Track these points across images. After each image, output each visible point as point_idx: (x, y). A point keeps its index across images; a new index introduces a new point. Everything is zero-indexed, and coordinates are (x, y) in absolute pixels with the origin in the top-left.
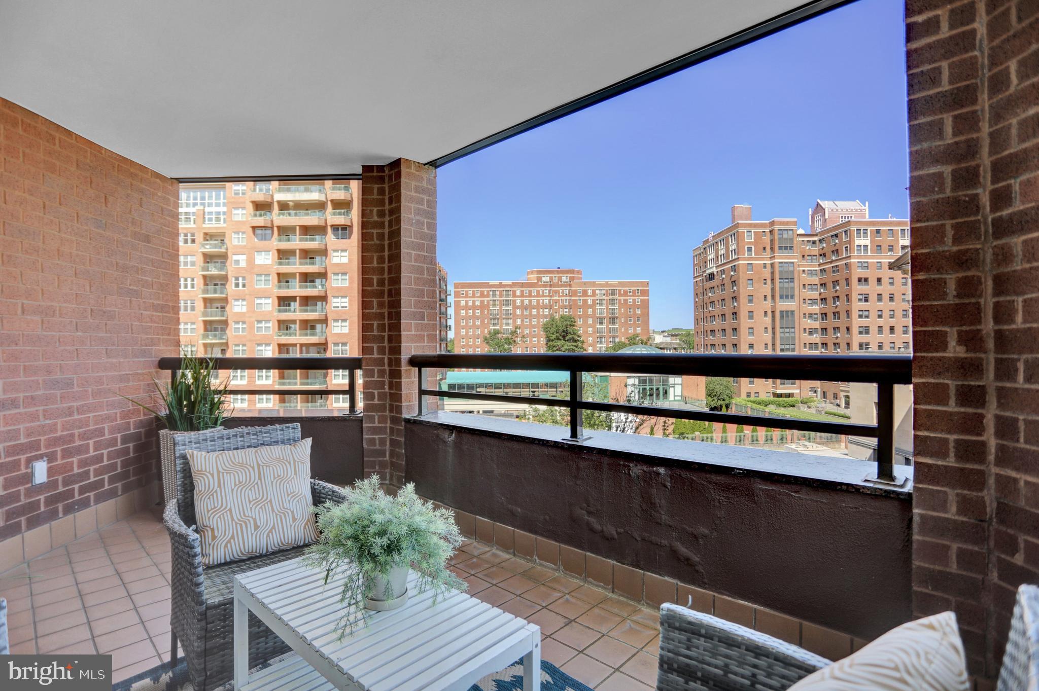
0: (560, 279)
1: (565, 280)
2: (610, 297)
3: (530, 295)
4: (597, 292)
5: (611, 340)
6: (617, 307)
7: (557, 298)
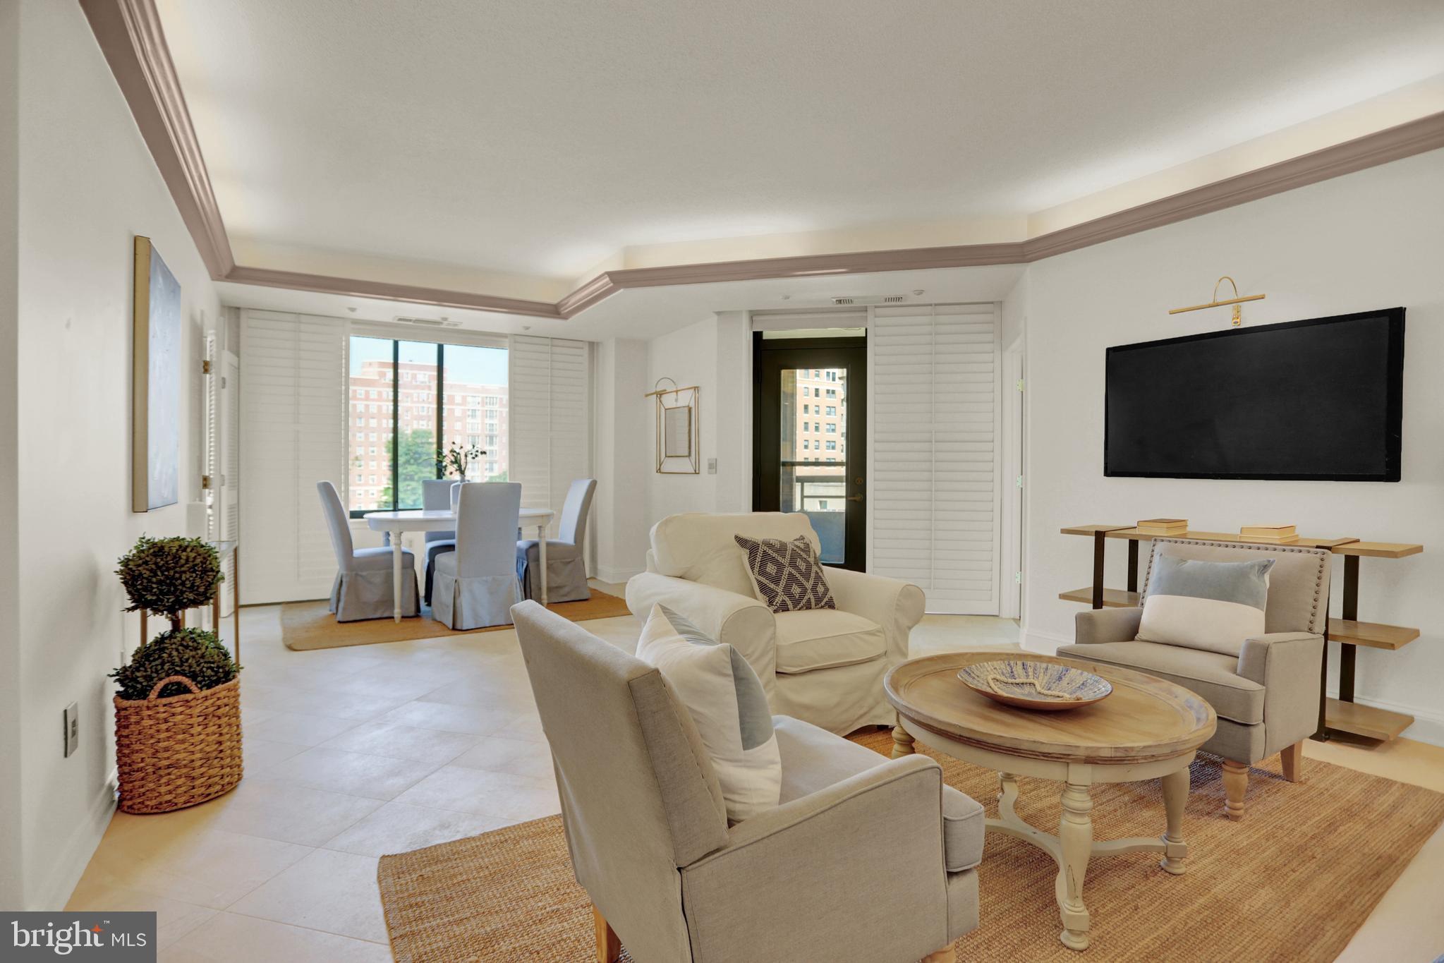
0: (414, 377)
1: (423, 380)
2: (488, 407)
3: (367, 398)
4: (469, 399)
5: (487, 466)
6: (495, 421)
7: (409, 404)
